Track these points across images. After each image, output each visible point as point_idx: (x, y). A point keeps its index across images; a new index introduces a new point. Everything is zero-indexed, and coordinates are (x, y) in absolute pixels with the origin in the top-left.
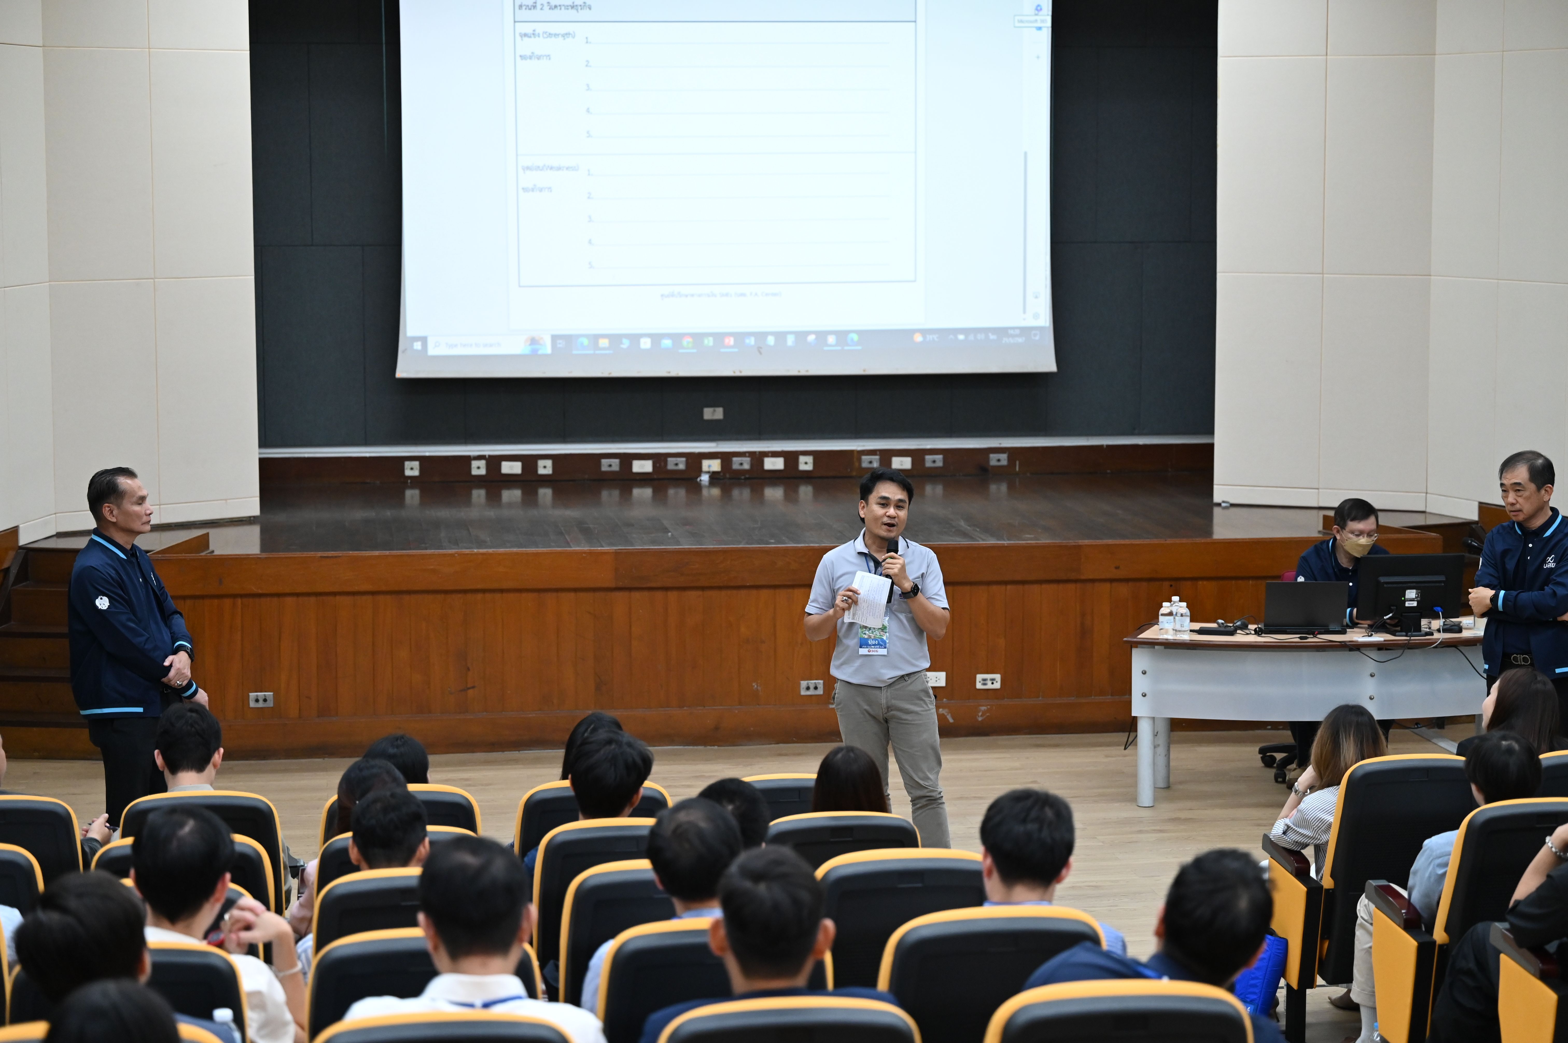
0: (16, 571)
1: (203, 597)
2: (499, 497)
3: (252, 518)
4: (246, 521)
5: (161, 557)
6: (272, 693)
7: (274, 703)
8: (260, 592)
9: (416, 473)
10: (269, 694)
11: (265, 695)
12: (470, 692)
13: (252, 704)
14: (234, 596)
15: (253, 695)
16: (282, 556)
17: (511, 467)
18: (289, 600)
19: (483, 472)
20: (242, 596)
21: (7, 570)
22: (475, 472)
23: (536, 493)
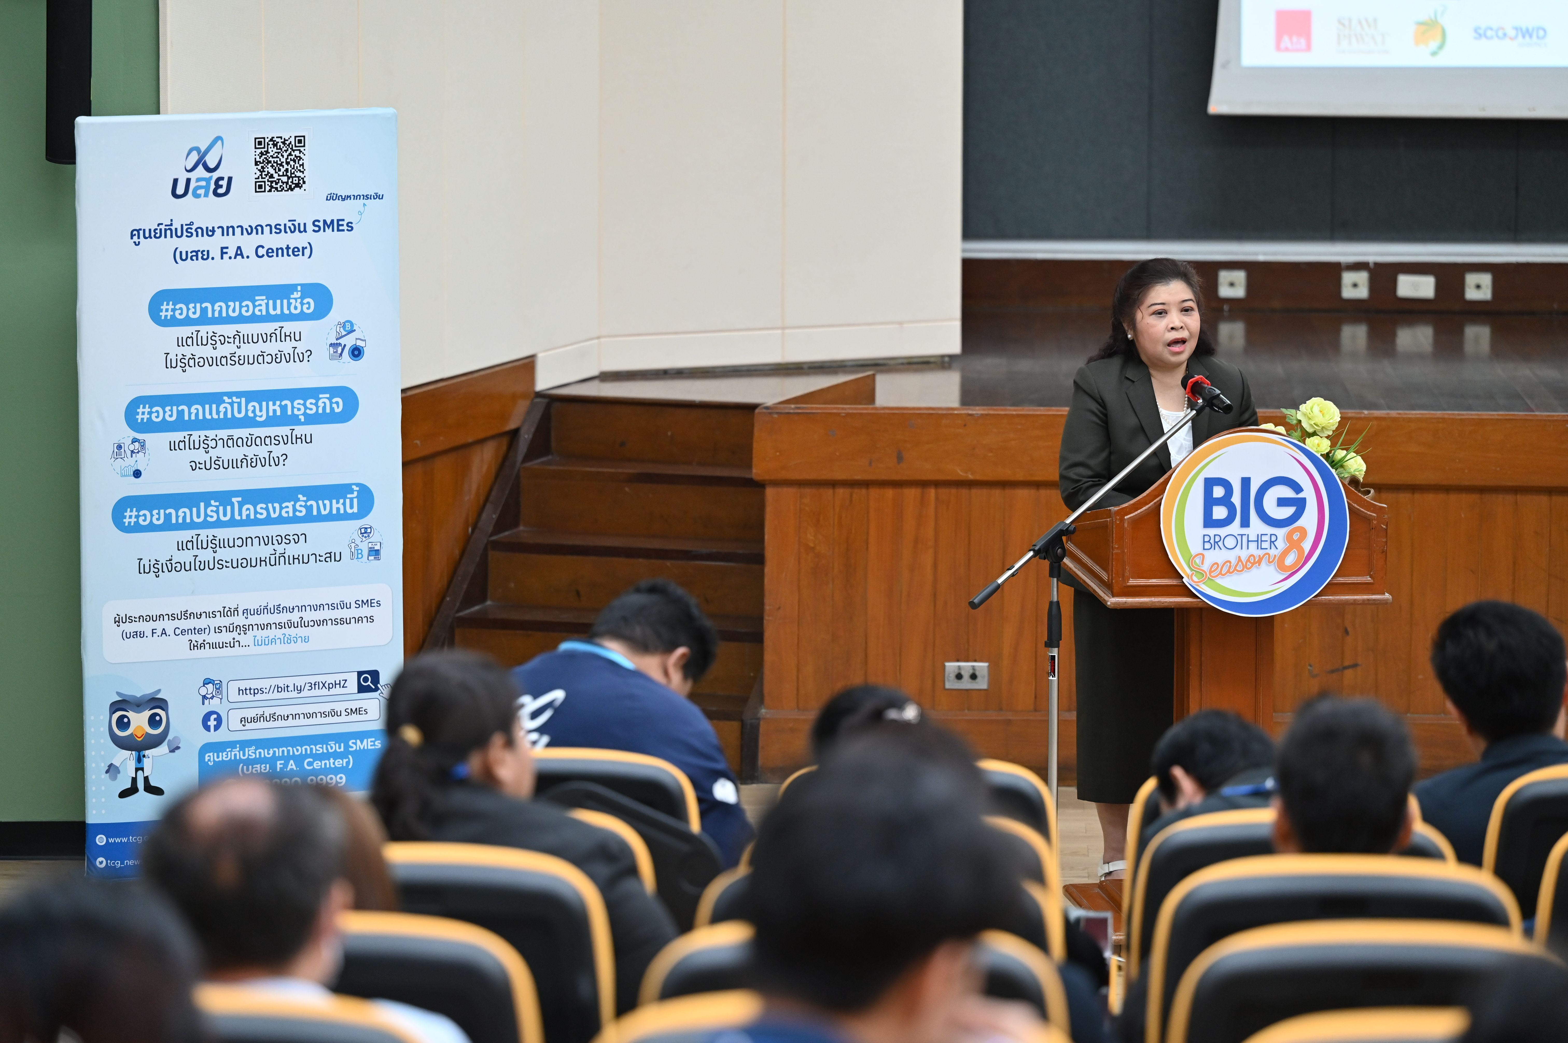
0: (531, 436)
1: (866, 484)
2: (1392, 337)
3: (947, 359)
4: (934, 363)
5: (793, 409)
6: (986, 664)
7: (990, 683)
8: (971, 477)
9: (1239, 292)
10: (982, 666)
11: (973, 667)
12: (1349, 673)
13: (951, 684)
14: (924, 484)
15: (951, 666)
16: (1011, 413)
17: (1415, 286)
18: (1023, 494)
19: (1362, 293)
20: (937, 484)
21: (514, 434)
22: (1348, 293)
23: (1460, 332)
